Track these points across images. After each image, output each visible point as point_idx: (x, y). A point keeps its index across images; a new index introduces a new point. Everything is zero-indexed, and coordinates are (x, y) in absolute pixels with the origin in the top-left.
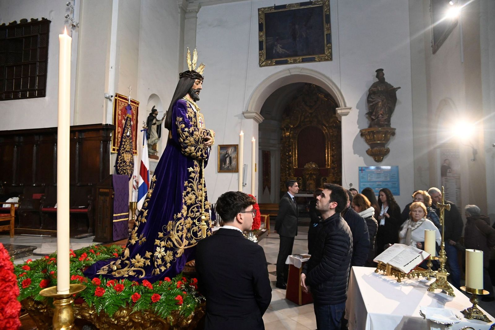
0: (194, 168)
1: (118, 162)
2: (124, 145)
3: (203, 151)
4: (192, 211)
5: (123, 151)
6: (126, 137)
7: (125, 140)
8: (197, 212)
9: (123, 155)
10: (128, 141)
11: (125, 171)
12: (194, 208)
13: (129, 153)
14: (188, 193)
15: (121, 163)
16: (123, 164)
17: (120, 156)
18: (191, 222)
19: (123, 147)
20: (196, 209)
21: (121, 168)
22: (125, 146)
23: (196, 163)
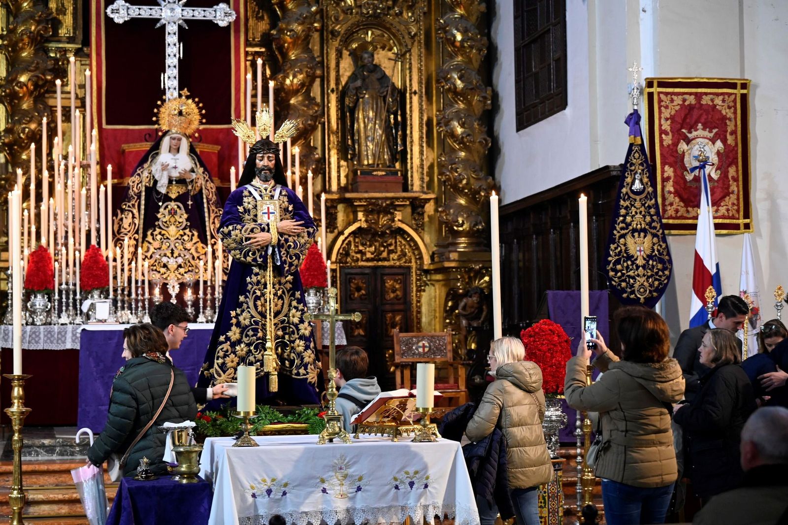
0: (251, 278)
1: (610, 259)
2: (625, 216)
3: (258, 255)
4: (247, 336)
5: (623, 232)
6: (632, 195)
7: (628, 203)
8: (252, 336)
9: (622, 241)
10: (638, 204)
11: (632, 281)
12: (248, 331)
13: (642, 234)
14: (243, 311)
15: (617, 262)
16: (625, 264)
17: (616, 245)
18: (245, 349)
19: (623, 222)
20: (251, 333)
21: (619, 274)
22: (629, 219)
23: (256, 270)
